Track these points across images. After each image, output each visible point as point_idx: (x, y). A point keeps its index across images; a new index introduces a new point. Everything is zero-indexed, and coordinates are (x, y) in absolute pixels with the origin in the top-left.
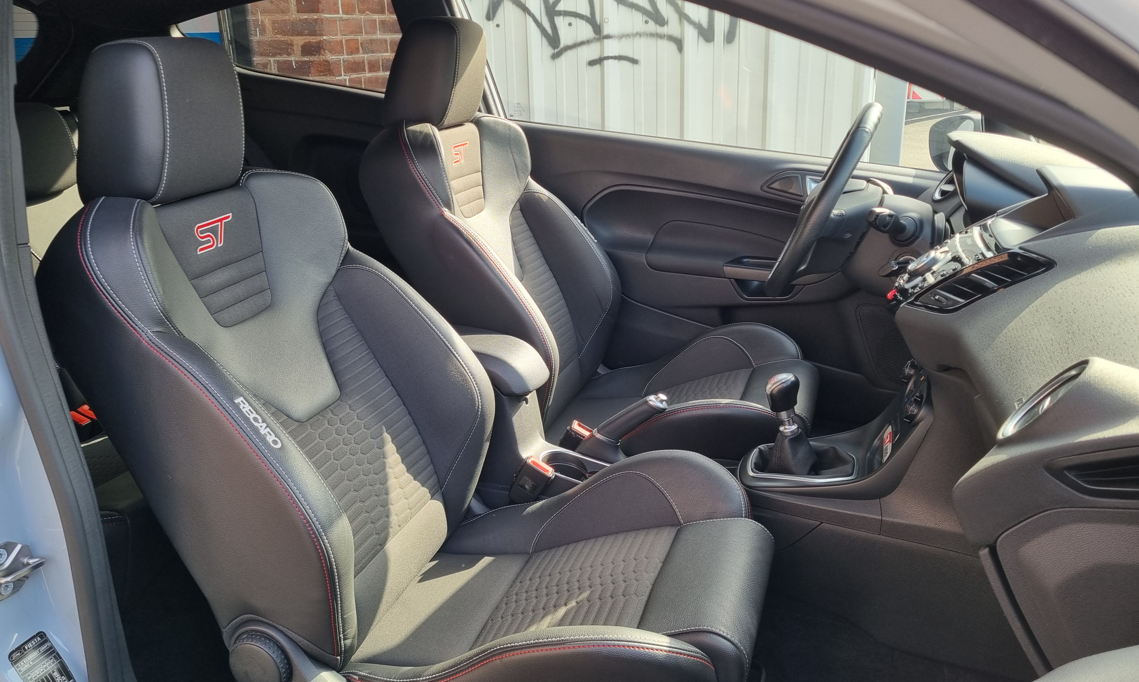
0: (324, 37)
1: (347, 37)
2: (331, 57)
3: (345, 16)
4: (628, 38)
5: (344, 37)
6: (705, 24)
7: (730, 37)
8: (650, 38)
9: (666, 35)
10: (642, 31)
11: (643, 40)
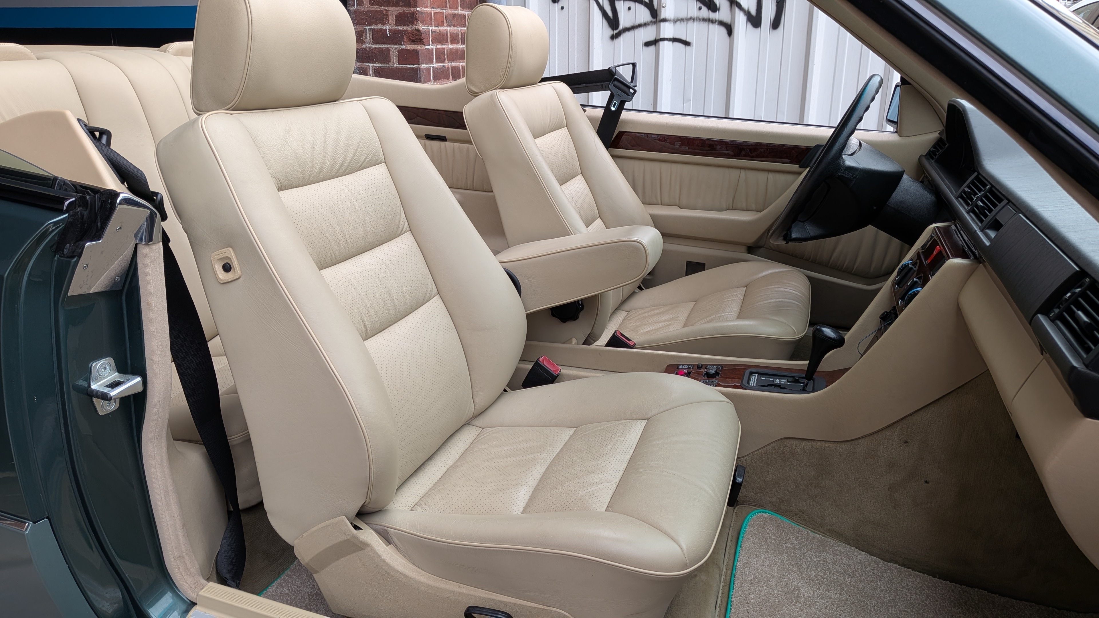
0: (418, 9)
2: (422, 27)
4: (682, 22)
5: (433, 9)
6: (753, 12)
7: (776, 24)
8: (702, 23)
9: (717, 20)
10: (695, 16)
11: (696, 24)
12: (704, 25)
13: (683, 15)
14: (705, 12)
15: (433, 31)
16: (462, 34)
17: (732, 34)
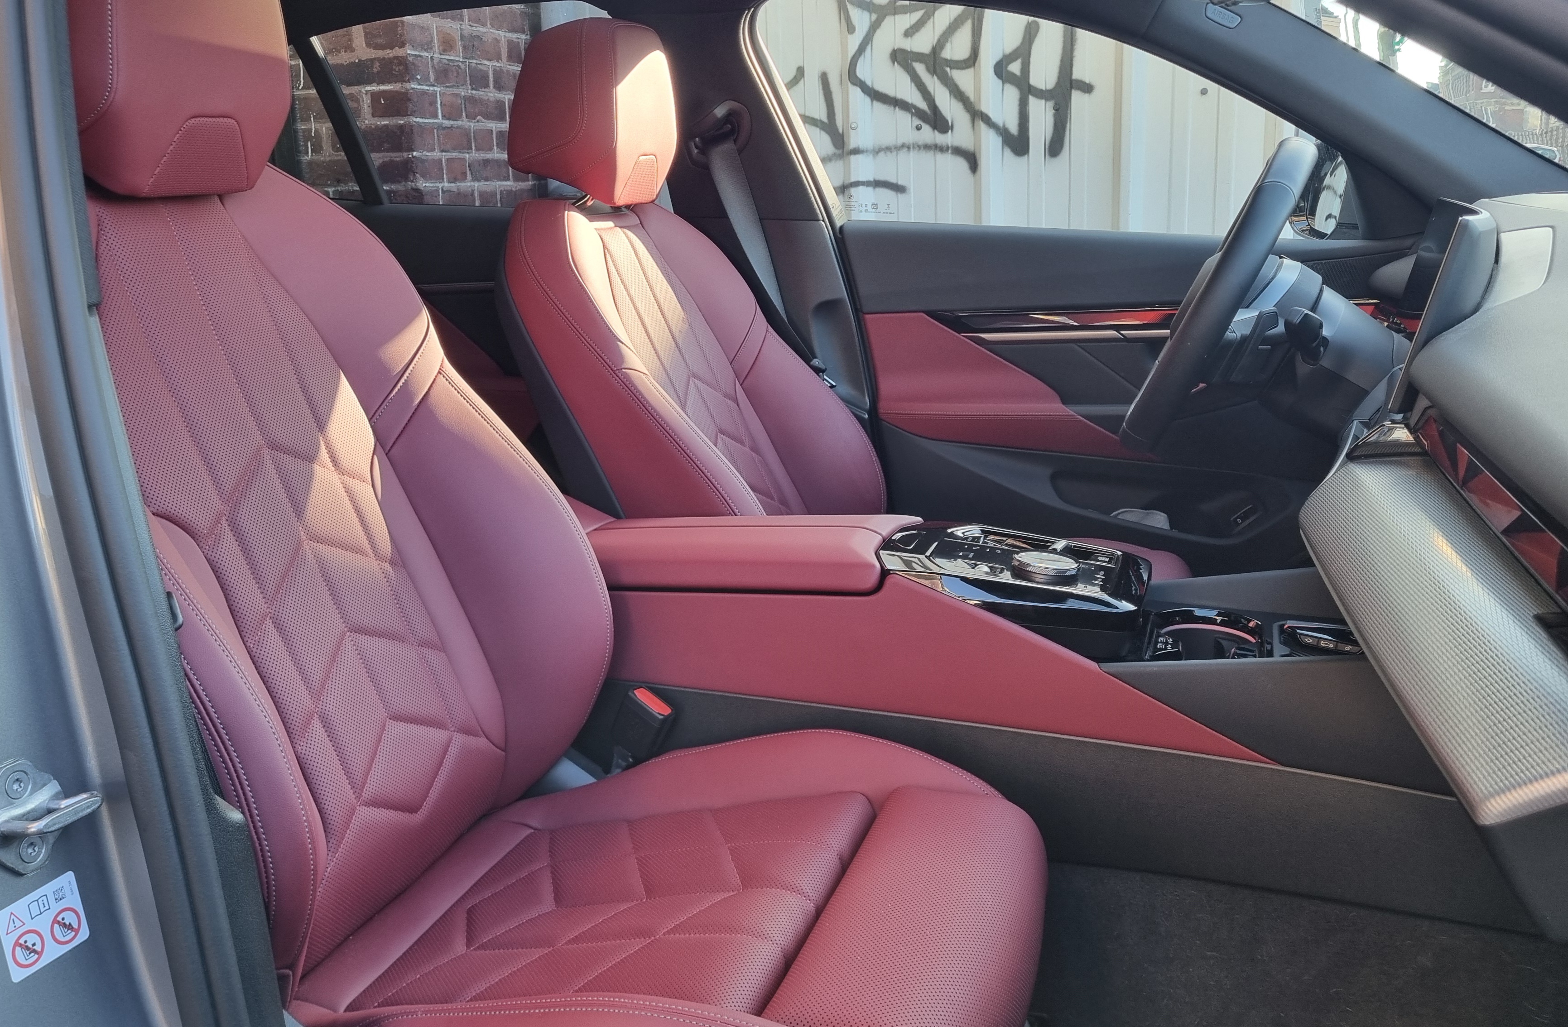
4: (889, 153)
6: (1013, 128)
7: (1055, 147)
8: (924, 152)
9: (950, 145)
10: (911, 142)
11: (913, 154)
12: (928, 157)
13: (889, 140)
14: (928, 134)
15: (445, 189)
16: (501, 192)
17: (979, 167)
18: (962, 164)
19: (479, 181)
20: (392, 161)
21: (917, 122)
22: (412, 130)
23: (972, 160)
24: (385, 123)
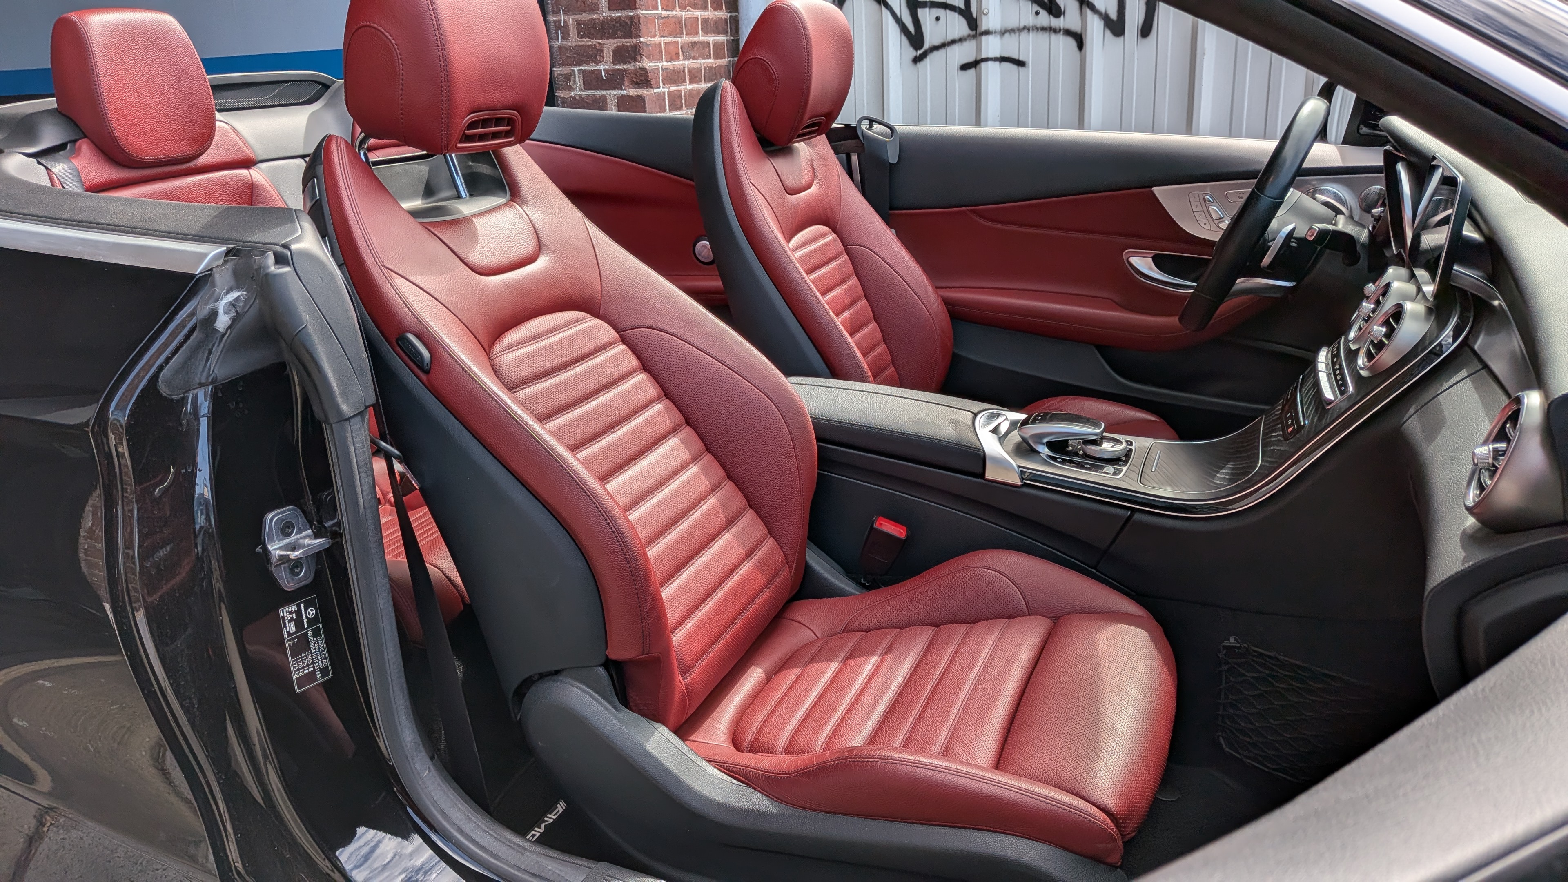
0: (642, 40)
1: (666, 38)
2: (649, 64)
3: (665, 13)
4: (1013, 34)
5: (663, 39)
6: (1113, 14)
7: (1145, 31)
8: (1041, 33)
9: (1062, 28)
10: (1031, 25)
11: (1032, 35)
12: (1044, 37)
13: (1013, 23)
14: (1045, 19)
15: (663, 68)
16: (705, 68)
17: (1084, 46)
18: (1071, 43)
19: (689, 60)
20: (623, 45)
21: (1037, 8)
22: (639, 21)
23: (1079, 40)
24: (619, 14)
